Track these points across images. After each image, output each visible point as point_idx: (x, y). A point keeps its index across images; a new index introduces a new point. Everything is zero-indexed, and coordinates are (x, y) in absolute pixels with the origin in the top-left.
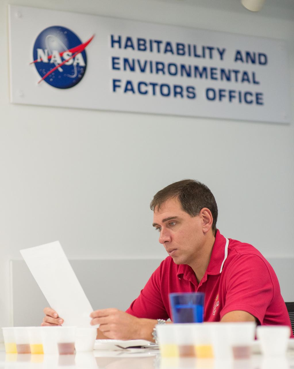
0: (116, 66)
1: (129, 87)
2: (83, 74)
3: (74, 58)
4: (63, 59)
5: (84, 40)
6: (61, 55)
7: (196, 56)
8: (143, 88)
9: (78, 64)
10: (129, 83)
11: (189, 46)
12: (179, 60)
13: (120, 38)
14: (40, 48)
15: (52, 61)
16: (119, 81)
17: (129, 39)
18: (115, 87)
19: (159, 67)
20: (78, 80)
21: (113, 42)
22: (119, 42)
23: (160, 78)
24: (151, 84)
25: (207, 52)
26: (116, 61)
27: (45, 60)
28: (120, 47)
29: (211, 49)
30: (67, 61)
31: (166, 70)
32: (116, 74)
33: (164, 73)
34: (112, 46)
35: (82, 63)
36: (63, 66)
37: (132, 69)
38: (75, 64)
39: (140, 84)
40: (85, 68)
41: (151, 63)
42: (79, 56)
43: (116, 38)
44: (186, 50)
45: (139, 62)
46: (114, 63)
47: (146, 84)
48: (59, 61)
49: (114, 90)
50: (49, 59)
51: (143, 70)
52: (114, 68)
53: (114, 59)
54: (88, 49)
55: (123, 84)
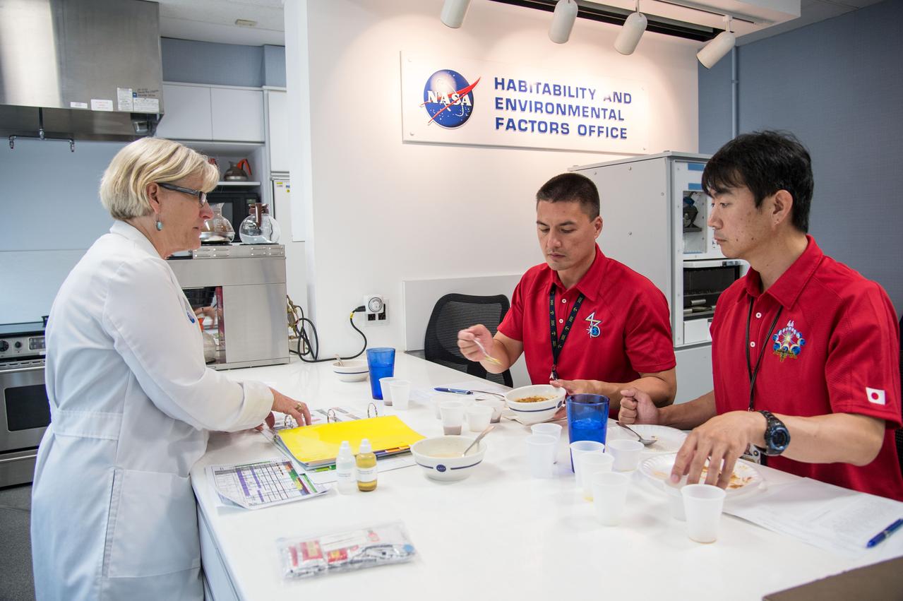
0: (499, 106)
1: (511, 125)
2: (470, 114)
3: (461, 99)
4: (451, 100)
5: (471, 83)
6: (450, 96)
7: (570, 96)
8: (523, 125)
9: (465, 104)
10: (511, 120)
11: (565, 87)
12: (555, 100)
13: (503, 80)
14: (430, 90)
15: (441, 102)
16: (502, 119)
17: (511, 81)
18: (498, 125)
19: (538, 107)
20: (465, 119)
21: (497, 84)
22: (502, 84)
23: (538, 117)
24: (530, 121)
25: (580, 92)
26: (499, 101)
27: (435, 101)
28: (503, 88)
29: (583, 90)
30: (456, 102)
31: (544, 109)
32: (500, 114)
33: (542, 112)
34: (496, 88)
35: (469, 104)
36: (450, 106)
37: (514, 109)
38: (462, 104)
39: (520, 122)
40: (471, 108)
41: (531, 102)
42: (466, 97)
43: (500, 81)
44: (562, 90)
45: (520, 101)
46: (497, 103)
47: (526, 122)
48: (448, 102)
49: (497, 128)
50: (439, 100)
51: (523, 110)
52: (497, 107)
53: (497, 99)
54: (474, 91)
55: (505, 122)
